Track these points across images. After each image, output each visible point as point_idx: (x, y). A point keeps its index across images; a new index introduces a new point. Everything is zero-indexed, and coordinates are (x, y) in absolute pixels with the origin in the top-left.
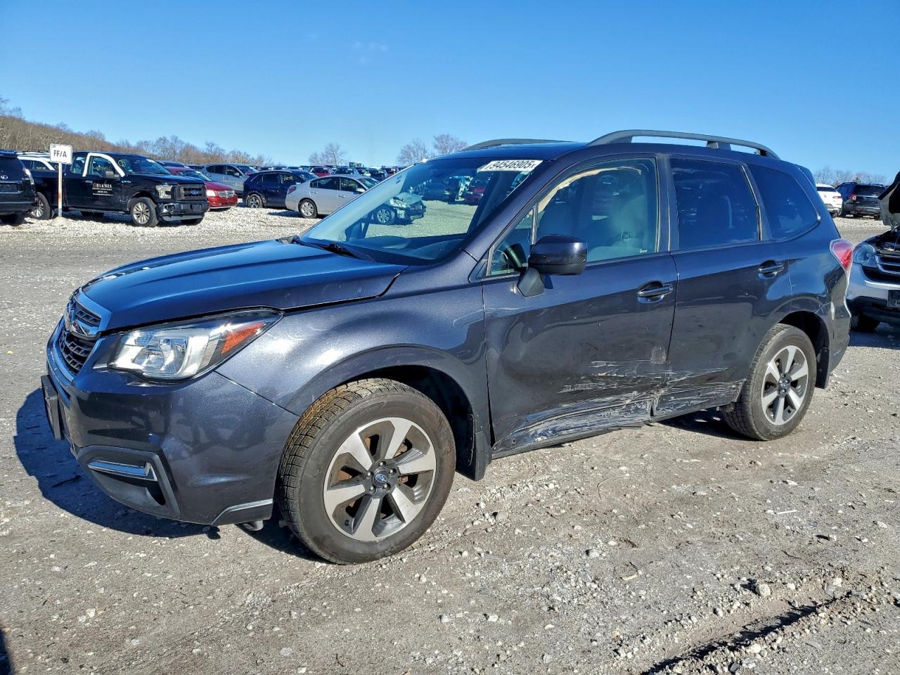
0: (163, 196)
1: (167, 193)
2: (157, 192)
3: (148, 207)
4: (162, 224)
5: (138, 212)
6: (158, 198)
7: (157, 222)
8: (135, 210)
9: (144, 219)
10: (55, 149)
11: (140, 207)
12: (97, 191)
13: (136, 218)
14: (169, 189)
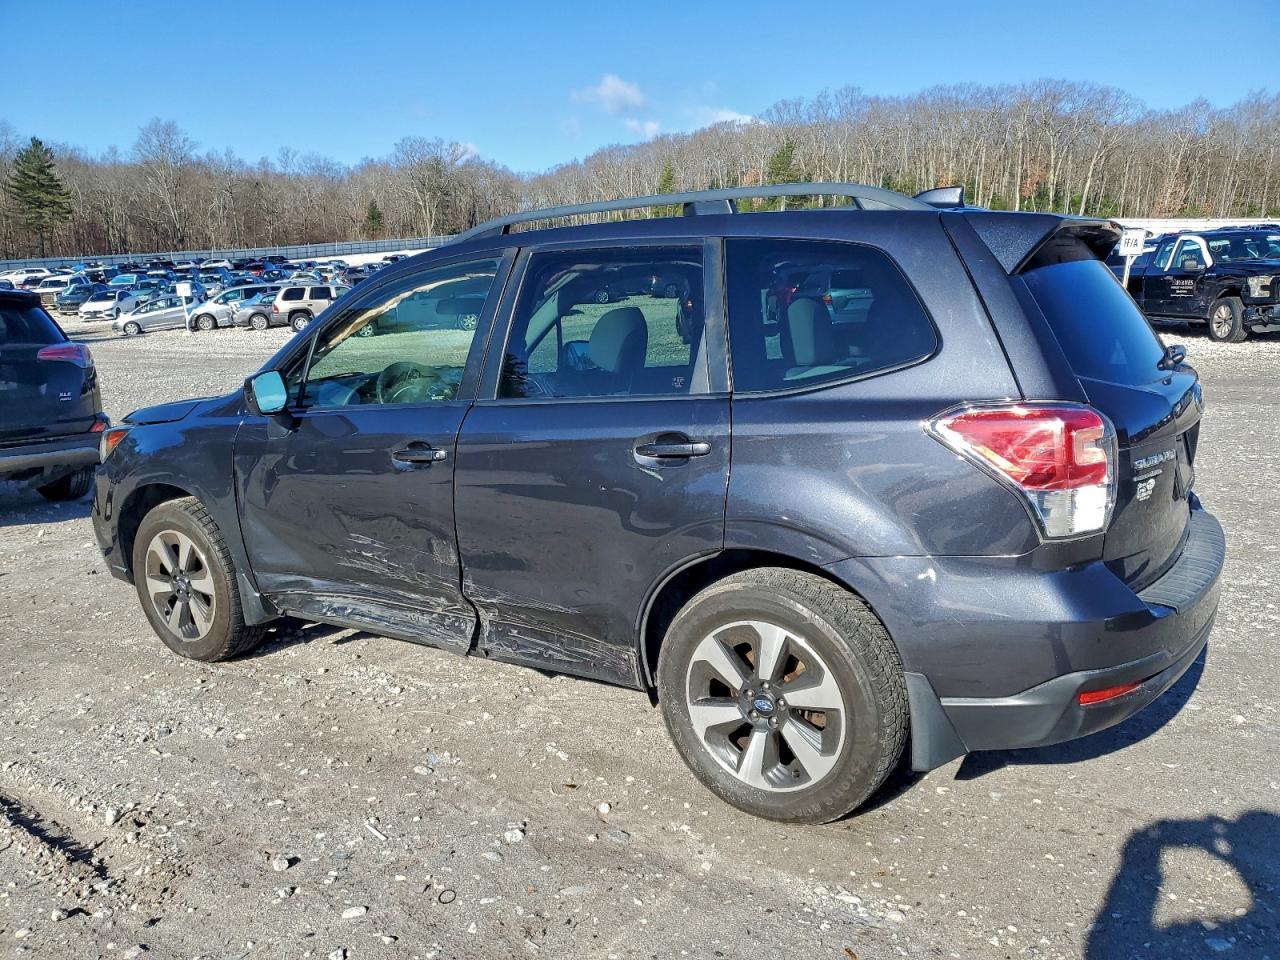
0: (1256, 293)
1: (1264, 288)
2: (1248, 288)
3: (1232, 312)
4: (1253, 337)
5: (1220, 320)
6: (1249, 297)
7: (1245, 335)
8: (1216, 317)
9: (1226, 329)
10: (1127, 237)
11: (1223, 311)
12: (1175, 290)
13: (1215, 329)
14: (1267, 280)
